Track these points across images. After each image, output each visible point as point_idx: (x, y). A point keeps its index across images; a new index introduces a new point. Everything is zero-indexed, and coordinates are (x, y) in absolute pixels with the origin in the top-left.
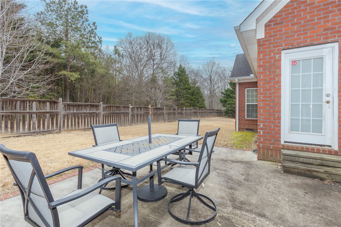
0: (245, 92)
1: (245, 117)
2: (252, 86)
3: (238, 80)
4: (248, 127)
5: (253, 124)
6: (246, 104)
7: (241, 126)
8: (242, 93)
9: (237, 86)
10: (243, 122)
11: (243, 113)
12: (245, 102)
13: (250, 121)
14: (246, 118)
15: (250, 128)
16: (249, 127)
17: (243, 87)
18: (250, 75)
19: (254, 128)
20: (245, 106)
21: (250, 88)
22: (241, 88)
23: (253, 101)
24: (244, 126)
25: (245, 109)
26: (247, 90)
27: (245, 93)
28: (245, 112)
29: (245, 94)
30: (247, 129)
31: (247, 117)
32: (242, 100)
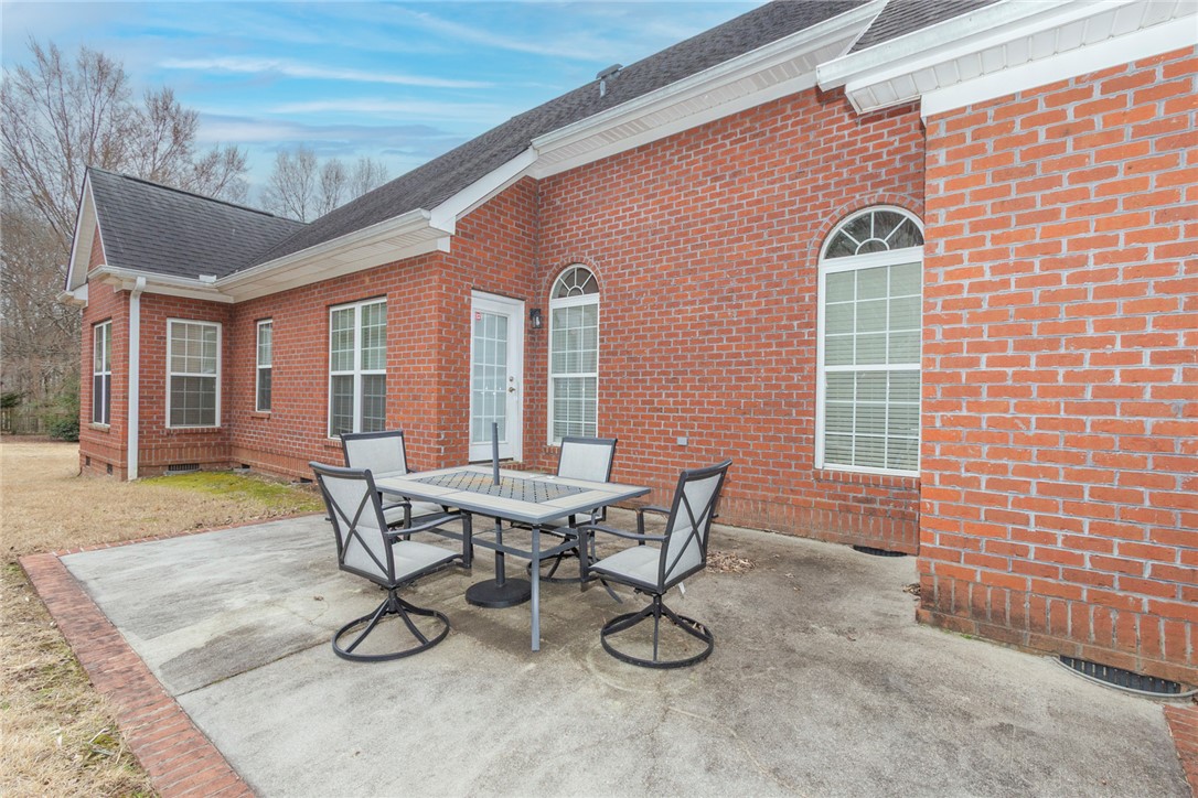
0: (165, 329)
1: (164, 422)
2: (193, 311)
3: (147, 282)
4: (178, 460)
5: (195, 446)
6: (169, 374)
7: (150, 458)
8: (156, 333)
9: (135, 305)
10: (155, 441)
11: (159, 407)
12: (164, 368)
13: (184, 437)
14: (168, 425)
15: (184, 460)
16: (180, 456)
17: (157, 313)
18: (197, 277)
19: (199, 460)
20: (164, 383)
21: (187, 318)
22: (152, 312)
23: (195, 365)
24: (163, 457)
25: (164, 393)
26: (173, 324)
27: (165, 333)
28: (164, 403)
29: (165, 338)
30: (171, 467)
31: (172, 424)
32: (155, 359)
